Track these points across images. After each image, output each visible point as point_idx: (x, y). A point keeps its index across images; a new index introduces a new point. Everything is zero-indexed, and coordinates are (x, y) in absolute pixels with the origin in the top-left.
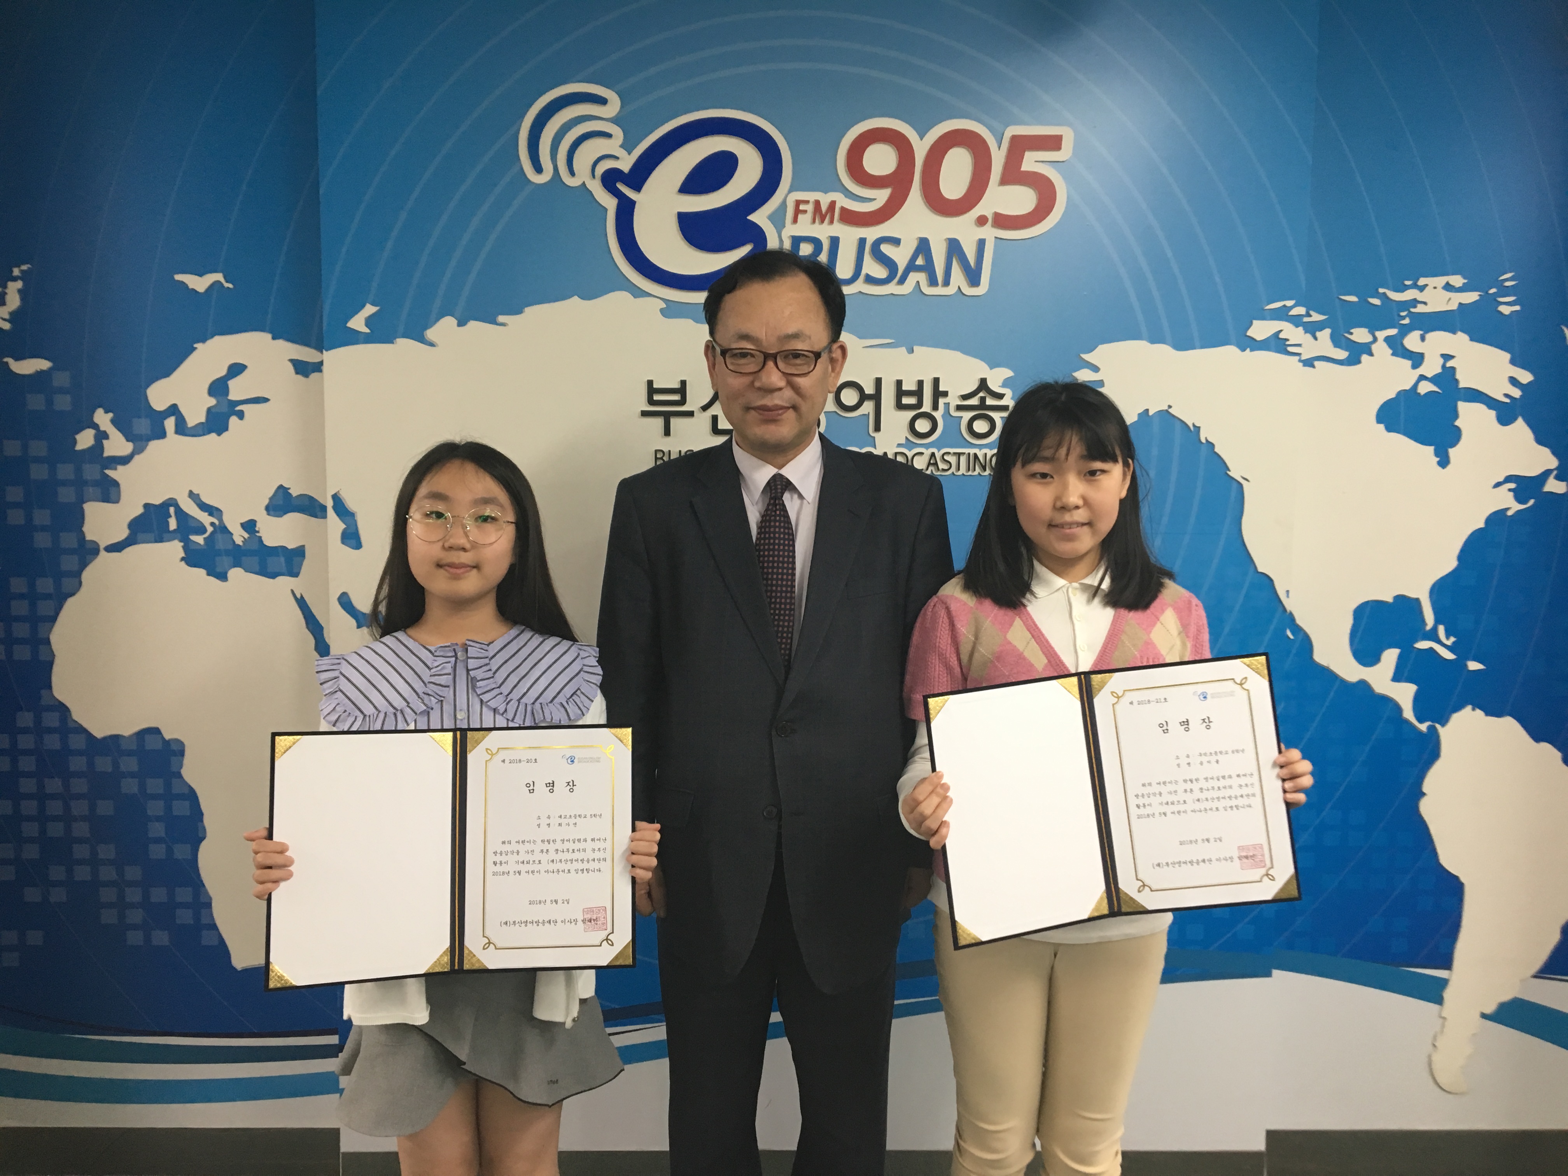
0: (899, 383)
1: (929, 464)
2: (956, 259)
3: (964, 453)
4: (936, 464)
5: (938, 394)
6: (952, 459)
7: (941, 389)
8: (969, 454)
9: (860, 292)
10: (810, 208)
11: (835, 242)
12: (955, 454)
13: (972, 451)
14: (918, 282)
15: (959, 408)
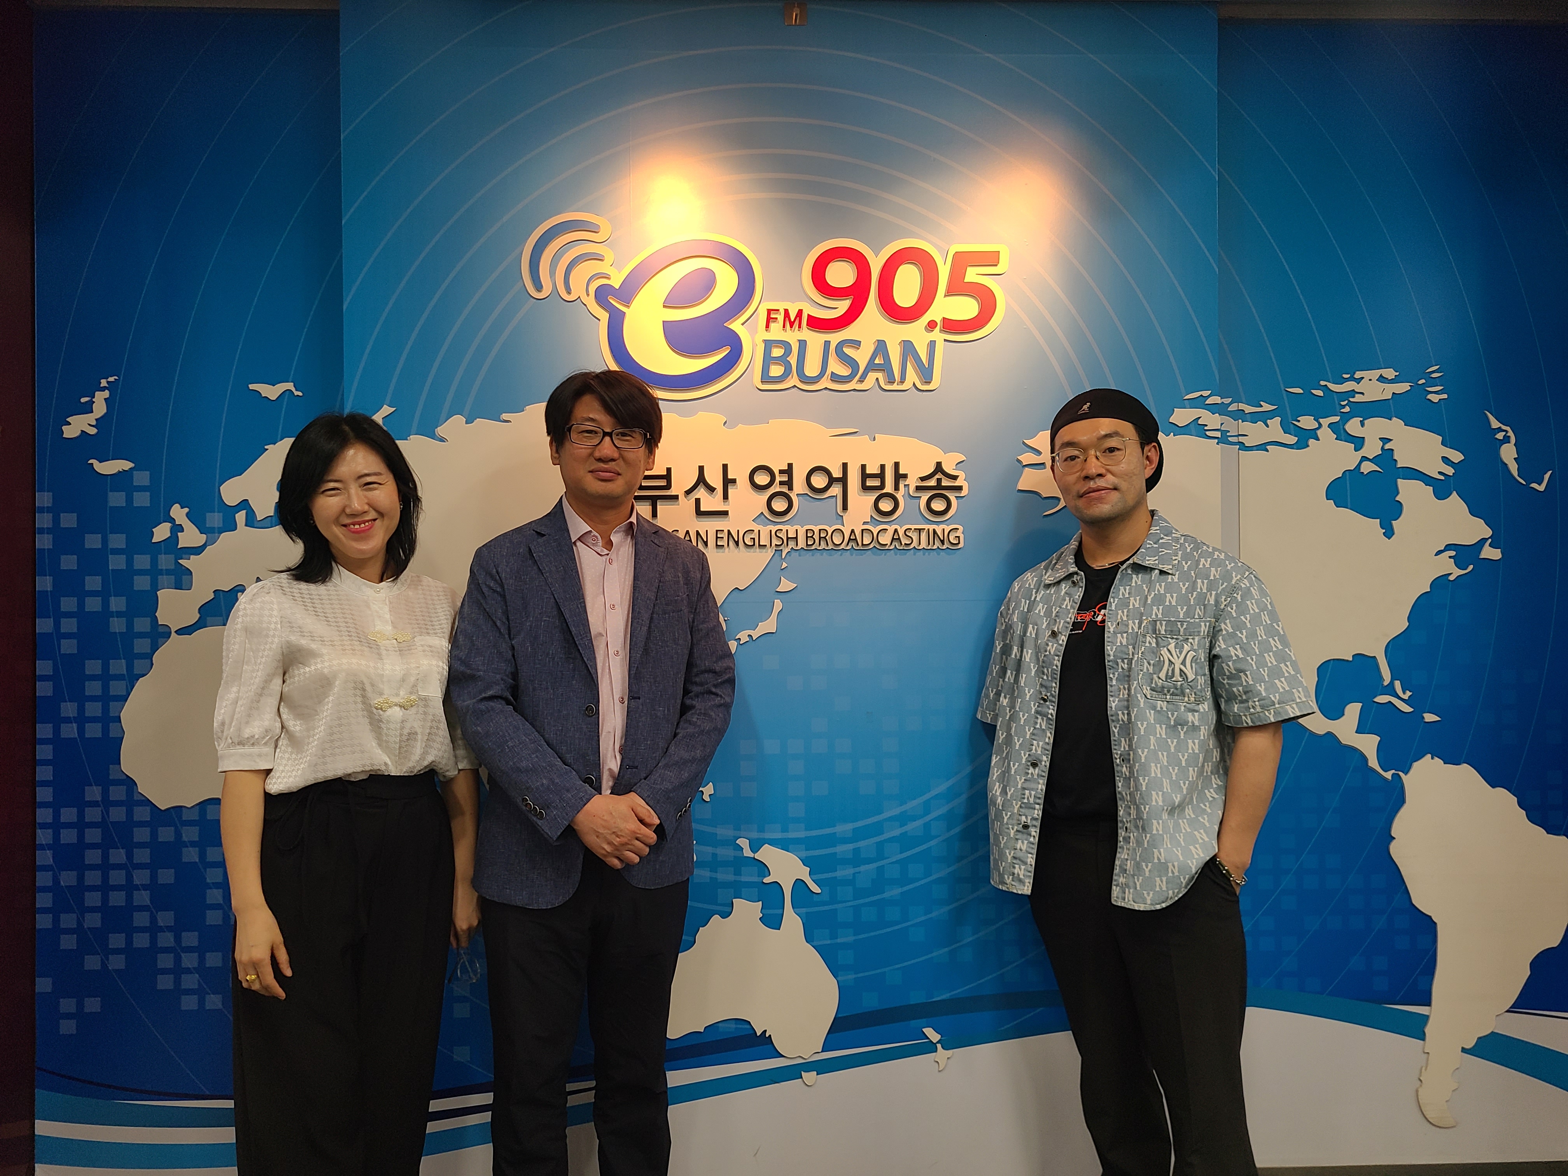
0: (863, 467)
1: (893, 539)
2: (910, 358)
3: (924, 529)
4: (899, 539)
5: (899, 477)
6: (915, 536)
7: (901, 472)
8: (928, 529)
9: (826, 388)
10: (781, 317)
11: (803, 344)
12: (915, 529)
13: (931, 527)
14: (877, 379)
15: (918, 488)
